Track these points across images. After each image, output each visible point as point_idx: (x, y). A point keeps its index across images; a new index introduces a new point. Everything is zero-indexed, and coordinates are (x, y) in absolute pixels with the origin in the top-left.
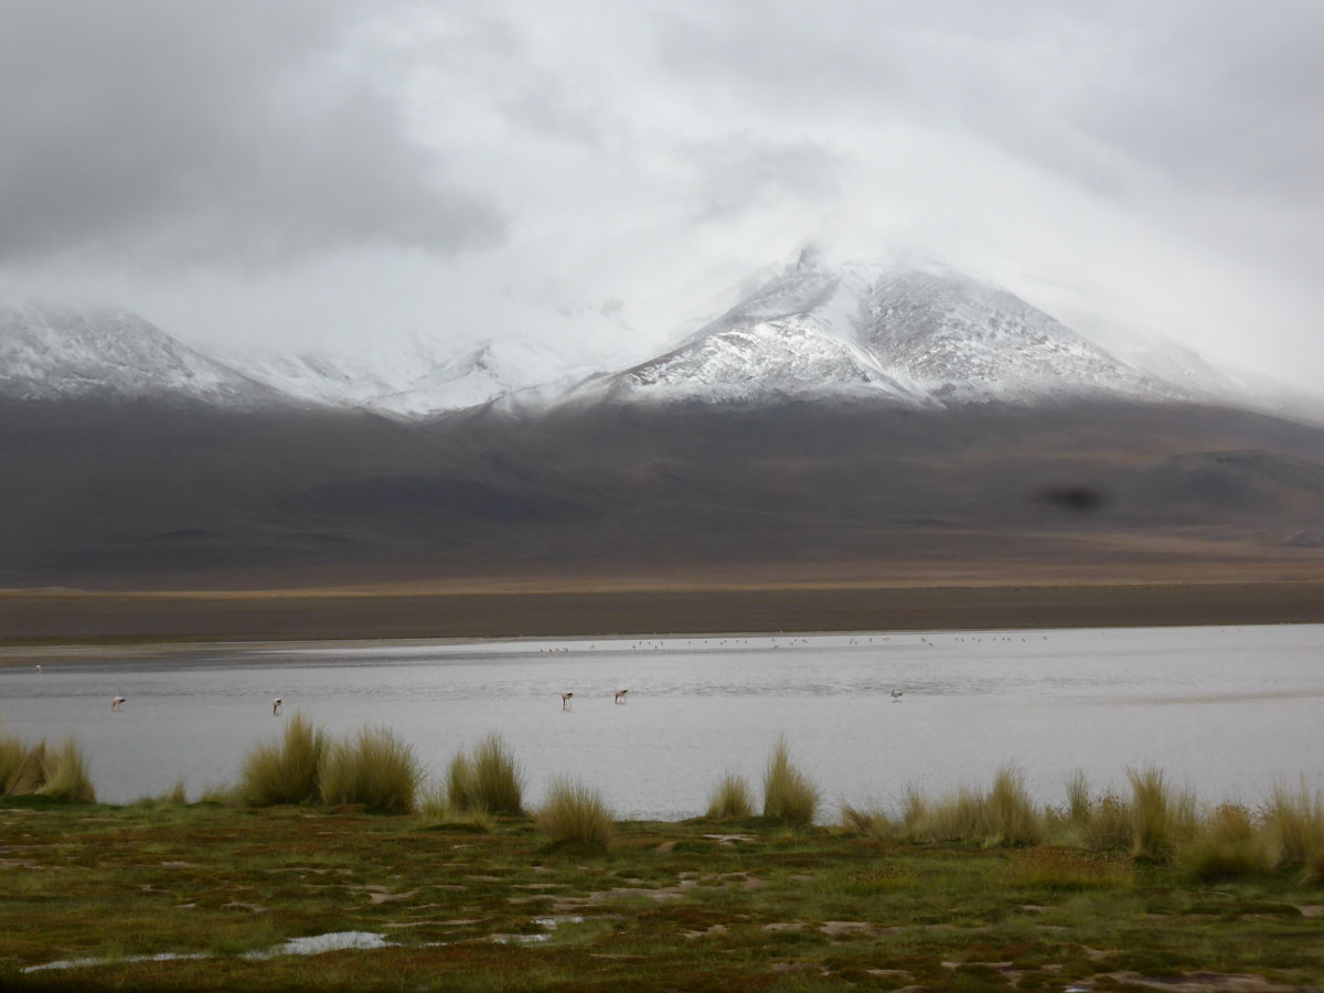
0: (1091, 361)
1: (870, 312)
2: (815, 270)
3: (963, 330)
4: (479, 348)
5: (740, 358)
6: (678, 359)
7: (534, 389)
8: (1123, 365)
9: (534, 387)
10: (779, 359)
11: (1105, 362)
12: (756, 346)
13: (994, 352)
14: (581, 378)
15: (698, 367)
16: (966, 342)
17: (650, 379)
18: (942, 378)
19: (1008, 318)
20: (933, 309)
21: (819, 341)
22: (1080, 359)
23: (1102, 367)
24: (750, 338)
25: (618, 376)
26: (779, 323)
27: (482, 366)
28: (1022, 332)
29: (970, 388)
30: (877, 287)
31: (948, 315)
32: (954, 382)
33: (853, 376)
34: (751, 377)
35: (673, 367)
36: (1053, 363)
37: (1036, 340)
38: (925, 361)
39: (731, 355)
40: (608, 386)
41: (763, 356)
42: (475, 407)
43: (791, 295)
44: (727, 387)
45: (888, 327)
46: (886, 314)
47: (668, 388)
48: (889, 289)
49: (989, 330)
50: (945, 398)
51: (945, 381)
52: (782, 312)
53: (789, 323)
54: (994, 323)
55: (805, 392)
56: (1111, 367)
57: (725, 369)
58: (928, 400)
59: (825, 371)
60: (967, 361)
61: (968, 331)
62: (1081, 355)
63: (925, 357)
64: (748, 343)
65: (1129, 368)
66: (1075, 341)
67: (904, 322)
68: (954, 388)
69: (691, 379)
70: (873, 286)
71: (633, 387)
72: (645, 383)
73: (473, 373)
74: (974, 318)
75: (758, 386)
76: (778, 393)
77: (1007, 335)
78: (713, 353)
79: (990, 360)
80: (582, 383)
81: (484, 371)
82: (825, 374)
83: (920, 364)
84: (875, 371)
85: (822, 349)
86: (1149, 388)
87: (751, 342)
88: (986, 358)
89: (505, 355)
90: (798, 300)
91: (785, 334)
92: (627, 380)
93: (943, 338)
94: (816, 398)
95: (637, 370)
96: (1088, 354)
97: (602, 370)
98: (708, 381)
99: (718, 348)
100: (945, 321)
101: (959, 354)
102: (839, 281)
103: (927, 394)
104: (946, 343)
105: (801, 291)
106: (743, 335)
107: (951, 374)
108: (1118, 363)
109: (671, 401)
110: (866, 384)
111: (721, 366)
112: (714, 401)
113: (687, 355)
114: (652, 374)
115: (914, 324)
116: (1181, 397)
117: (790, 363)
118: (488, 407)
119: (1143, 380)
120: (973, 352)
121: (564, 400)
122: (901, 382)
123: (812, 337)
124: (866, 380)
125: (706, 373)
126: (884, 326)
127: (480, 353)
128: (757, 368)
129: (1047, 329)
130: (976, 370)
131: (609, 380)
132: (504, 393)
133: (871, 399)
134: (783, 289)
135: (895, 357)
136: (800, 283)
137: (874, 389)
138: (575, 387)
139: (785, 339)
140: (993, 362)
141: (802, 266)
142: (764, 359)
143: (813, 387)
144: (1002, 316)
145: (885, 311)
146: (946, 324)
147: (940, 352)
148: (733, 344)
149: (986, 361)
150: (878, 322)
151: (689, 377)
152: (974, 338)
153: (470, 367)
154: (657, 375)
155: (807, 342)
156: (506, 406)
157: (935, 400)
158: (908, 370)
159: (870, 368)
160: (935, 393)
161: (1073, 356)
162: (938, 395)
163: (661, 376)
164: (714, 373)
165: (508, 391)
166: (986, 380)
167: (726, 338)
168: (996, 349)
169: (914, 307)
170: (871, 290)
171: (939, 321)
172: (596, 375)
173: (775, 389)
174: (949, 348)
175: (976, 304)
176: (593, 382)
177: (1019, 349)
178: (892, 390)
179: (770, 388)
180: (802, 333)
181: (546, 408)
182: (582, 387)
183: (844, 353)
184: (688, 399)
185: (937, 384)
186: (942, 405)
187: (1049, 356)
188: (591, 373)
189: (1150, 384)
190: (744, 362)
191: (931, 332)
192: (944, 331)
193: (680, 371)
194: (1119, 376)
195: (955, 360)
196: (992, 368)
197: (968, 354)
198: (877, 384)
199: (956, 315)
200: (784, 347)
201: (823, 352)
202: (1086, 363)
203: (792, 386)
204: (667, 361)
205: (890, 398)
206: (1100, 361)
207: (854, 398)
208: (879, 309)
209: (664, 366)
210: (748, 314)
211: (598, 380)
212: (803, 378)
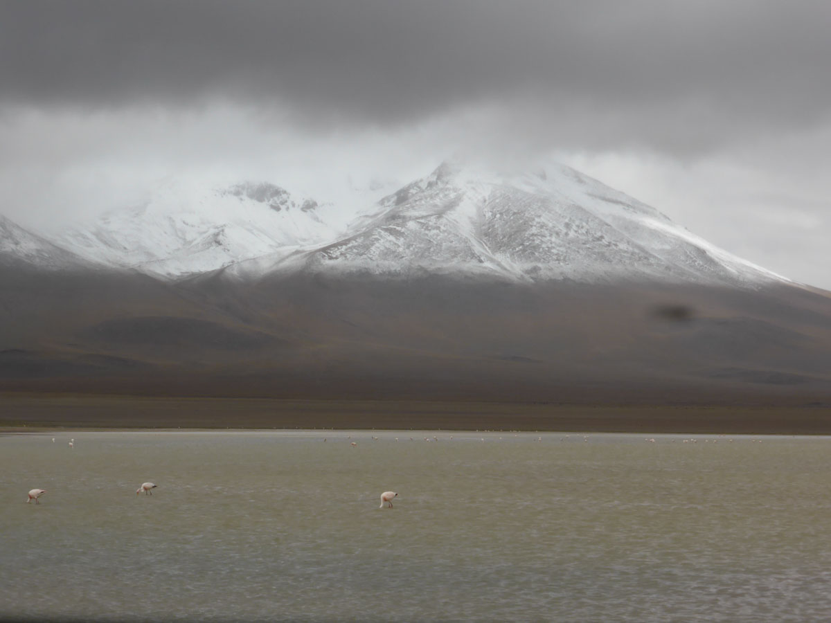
0: (633, 254)
1: (485, 216)
2: (448, 186)
3: (547, 230)
4: (216, 231)
5: (395, 244)
6: (353, 243)
7: (254, 260)
8: (654, 257)
9: (254, 259)
10: (422, 245)
11: (642, 254)
12: (407, 236)
13: (567, 245)
14: (286, 254)
15: (367, 249)
16: (548, 238)
17: (334, 256)
18: (532, 262)
19: (577, 222)
20: (526, 215)
21: (449, 234)
22: (626, 252)
23: (640, 258)
24: (403, 230)
25: (312, 254)
26: (422, 221)
27: (219, 243)
28: (586, 232)
29: (551, 269)
30: (489, 199)
31: (537, 220)
32: (540, 265)
33: (472, 258)
34: (403, 257)
35: (350, 248)
36: (607, 254)
37: (596, 238)
38: (521, 250)
39: (390, 241)
40: (305, 260)
41: (411, 243)
42: (213, 271)
43: (431, 202)
44: (386, 263)
45: (496, 226)
46: (495, 217)
47: (346, 262)
48: (497, 201)
49: (564, 230)
50: (534, 275)
51: (534, 264)
52: (425, 214)
53: (430, 221)
54: (567, 226)
55: (439, 268)
57: (385, 251)
58: (522, 276)
59: (453, 254)
60: (549, 251)
61: (550, 231)
62: (626, 250)
63: (521, 247)
64: (401, 234)
65: (658, 259)
66: (622, 240)
67: (507, 223)
68: (540, 269)
69: (362, 257)
70: (487, 198)
71: (322, 261)
72: (331, 258)
73: (212, 248)
74: (554, 222)
75: (407, 263)
76: (421, 268)
77: (576, 235)
78: (377, 240)
79: (565, 251)
80: (287, 257)
81: (220, 247)
82: (453, 257)
83: (518, 251)
84: (487, 256)
85: (451, 239)
86: (671, 273)
87: (403, 233)
88: (562, 249)
89: (234, 236)
90: (436, 206)
91: (427, 229)
92: (318, 256)
93: (533, 235)
94: (447, 272)
95: (325, 250)
96: (631, 249)
97: (301, 249)
98: (374, 259)
99: (381, 236)
101: (544, 246)
102: (464, 194)
103: (522, 273)
104: (535, 238)
105: (438, 200)
106: (399, 228)
107: (538, 260)
108: (651, 255)
109: (348, 271)
110: (481, 264)
111: (382, 248)
112: (377, 273)
113: (360, 240)
114: (336, 252)
115: (514, 225)
116: (693, 280)
117: (430, 248)
118: (222, 271)
119: (668, 268)
120: (553, 245)
121: (275, 268)
122: (504, 264)
123: (444, 231)
124: (481, 261)
125: (372, 253)
126: (494, 226)
127: (217, 235)
128: (407, 251)
129: (604, 232)
130: (555, 257)
131: (306, 256)
132: (233, 262)
133: (483, 274)
134: (426, 198)
135: (501, 247)
136: (437, 194)
137: (485, 268)
138: (283, 260)
139: (427, 232)
140: (567, 252)
141: (439, 183)
142: (412, 245)
143: (445, 265)
144: (574, 221)
145: (494, 215)
146: (535, 226)
147: (530, 244)
148: (391, 234)
149: (562, 251)
150: (489, 223)
151: (361, 255)
152: (554, 235)
153: (210, 243)
155: (441, 234)
156: (234, 272)
157: (527, 277)
158: (509, 255)
159: (483, 254)
160: (527, 272)
161: (620, 250)
162: (528, 274)
163: (341, 254)
164: (378, 253)
165: (236, 260)
166: (561, 264)
167: (386, 230)
168: (569, 243)
169: (514, 213)
170: (485, 201)
171: (530, 223)
172: (297, 252)
173: (419, 266)
174: (537, 242)
175: (556, 213)
176: (295, 257)
177: (584, 244)
178: (498, 269)
179: (415, 265)
180: (438, 228)
181: (262, 274)
182: (287, 260)
183: (466, 242)
184: (360, 271)
185: (528, 265)
186: (531, 280)
187: (604, 250)
188: (294, 251)
189: (672, 270)
190: (399, 246)
191: (525, 230)
192: (534, 230)
193: (355, 251)
194: (651, 265)
195: (541, 250)
196: (565, 256)
197: (550, 246)
198: (488, 265)
199: (542, 220)
200: (426, 237)
201: (452, 242)
202: (629, 255)
203: (431, 264)
204: (346, 244)
205: (497, 274)
206: (639, 254)
207: (472, 273)
208: (490, 214)
209: (344, 247)
210: (402, 214)
211: (299, 256)
212: (439, 259)
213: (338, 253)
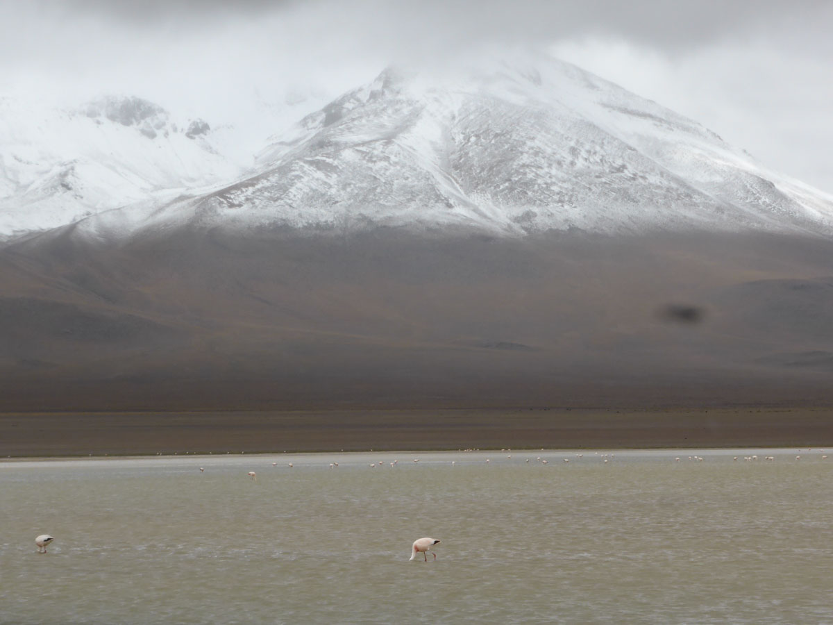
0: (668, 190)
1: (453, 139)
2: (400, 97)
3: (544, 158)
4: (63, 169)
5: (325, 183)
6: (264, 183)
7: (120, 210)
8: (700, 194)
9: (119, 209)
10: (364, 185)
11: (682, 190)
12: (341, 171)
13: (574, 180)
14: (166, 200)
15: (285, 191)
16: (546, 170)
17: (236, 202)
18: (523, 205)
19: (587, 147)
20: (514, 136)
21: (403, 167)
22: (658, 187)
23: (679, 195)
24: (336, 163)
25: (205, 199)
26: (364, 149)
27: (67, 187)
28: (601, 160)
29: (551, 215)
30: (460, 115)
31: (529, 143)
32: (535, 209)
33: (436, 202)
34: (337, 202)
35: (259, 190)
36: (632, 191)
37: (616, 168)
38: (507, 188)
39: (317, 179)
40: (193, 208)
41: (349, 181)
42: (60, 228)
43: (376, 121)
44: (313, 211)
45: (470, 155)
46: (469, 141)
47: (254, 211)
48: (472, 117)
49: (569, 158)
50: (526, 224)
51: (526, 208)
52: (367, 138)
53: (374, 149)
54: (574, 151)
55: (390, 217)
56: (688, 195)
57: (311, 194)
58: (509, 226)
59: (410, 197)
60: (548, 188)
61: (549, 159)
62: (659, 184)
63: (507, 184)
64: (333, 169)
65: (706, 197)
66: (652, 170)
67: (486, 149)
68: (535, 215)
69: (277, 203)
70: (456, 114)
71: (219, 210)
72: (232, 206)
73: (58, 194)
74: (554, 146)
75: (343, 211)
76: (363, 218)
77: (586, 164)
78: (299, 177)
79: (570, 187)
80: (168, 205)
81: (68, 192)
82: (409, 200)
83: (503, 190)
84: (458, 198)
85: (406, 175)
86: (725, 217)
87: (337, 167)
88: (565, 185)
89: (89, 177)
90: (382, 126)
91: (370, 160)
92: (213, 202)
93: (524, 166)
94: (401, 223)
95: (223, 194)
96: (665, 183)
97: (188, 193)
98: (294, 205)
99: (304, 172)
100: (526, 149)
101: (540, 181)
102: (422, 108)
103: (509, 221)
104: (527, 170)
105: (386, 117)
106: (329, 161)
107: (532, 202)
108: (695, 191)
109: (258, 224)
110: (449, 211)
111: (306, 190)
112: (300, 225)
113: (274, 179)
114: (238, 197)
115: (496, 152)
116: (756, 225)
117: (375, 189)
118: (72, 228)
119: (719, 209)
120: (554, 180)
121: (150, 222)
122: (483, 209)
123: (396, 163)
124: (449, 206)
125: (292, 196)
126: (467, 154)
127: (65, 175)
128: (342, 192)
129: (626, 158)
130: (556, 197)
131: (195, 202)
132: (88, 214)
133: (454, 225)
134: (368, 115)
135: (478, 184)
136: (384, 109)
137: (456, 215)
138: (161, 209)
139: (370, 165)
140: (573, 190)
141: (386, 92)
142: (350, 184)
143: (398, 213)
144: (582, 144)
145: (467, 139)
146: (527, 153)
147: (520, 179)
148: (319, 169)
149: (566, 189)
150: (460, 150)
151: (275, 200)
152: (555, 165)
153: (54, 187)
154: (243, 198)
155: (392, 168)
156: (91, 228)
157: (516, 226)
158: (489, 196)
159: (453, 195)
160: (517, 220)
161: (651, 184)
162: (518, 222)
163: (247, 199)
164: (299, 196)
165: (93, 212)
166: (566, 207)
167: (311, 163)
168: (576, 177)
169: (497, 135)
170: (454, 118)
171: (520, 149)
172: (182, 198)
173: (360, 214)
174: (530, 176)
175: (557, 132)
176: (179, 205)
177: (597, 177)
178: (474, 216)
179: (355, 213)
180: (387, 159)
181: (132, 230)
182: (167, 209)
183: (428, 179)
184: (275, 223)
185: (518, 211)
186: (523, 232)
187: (627, 185)
188: (177, 196)
189: (726, 212)
190: (330, 187)
191: (512, 159)
192: (525, 159)
193: (266, 194)
194: (695, 205)
195: (536, 187)
196: (572, 196)
197: (549, 181)
198: (460, 210)
199: (537, 143)
200: (370, 173)
201: (407, 179)
202: (663, 192)
203: (377, 212)
204: (253, 185)
205: (473, 224)
206: (678, 189)
207: (438, 224)
208: (462, 136)
209: (251, 189)
210: (333, 140)
211: (184, 203)
212: (388, 204)
213: (242, 198)
